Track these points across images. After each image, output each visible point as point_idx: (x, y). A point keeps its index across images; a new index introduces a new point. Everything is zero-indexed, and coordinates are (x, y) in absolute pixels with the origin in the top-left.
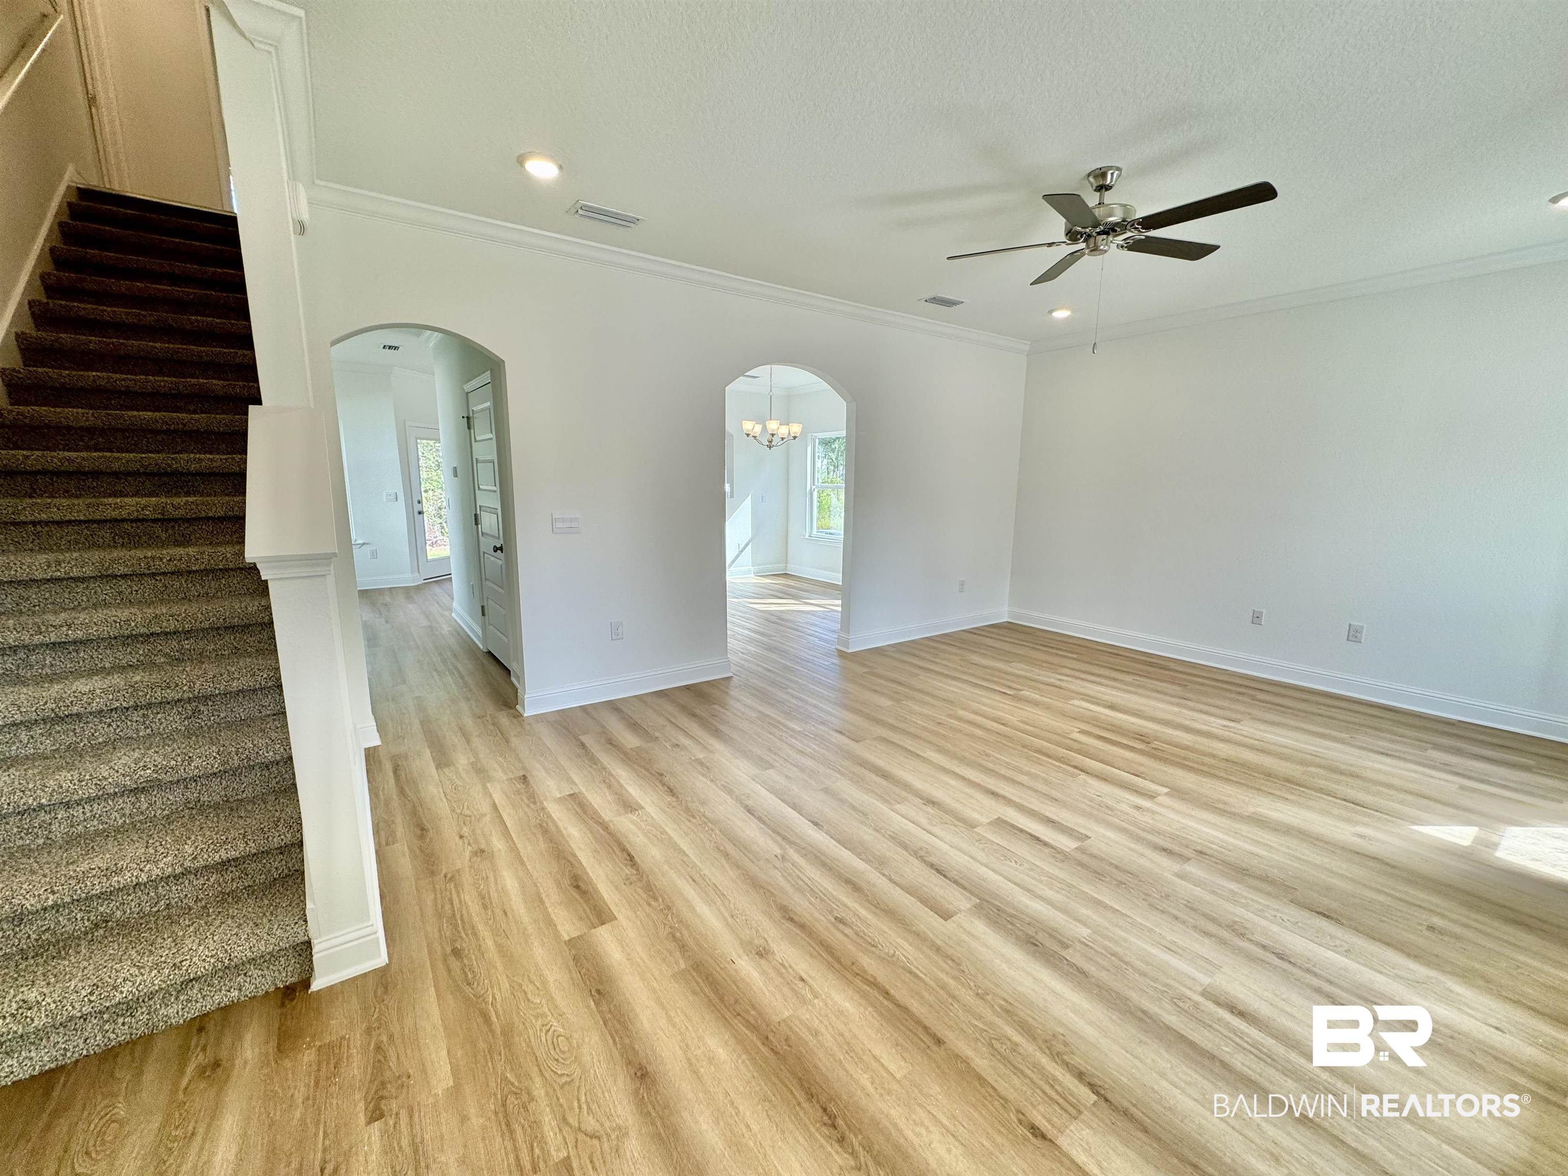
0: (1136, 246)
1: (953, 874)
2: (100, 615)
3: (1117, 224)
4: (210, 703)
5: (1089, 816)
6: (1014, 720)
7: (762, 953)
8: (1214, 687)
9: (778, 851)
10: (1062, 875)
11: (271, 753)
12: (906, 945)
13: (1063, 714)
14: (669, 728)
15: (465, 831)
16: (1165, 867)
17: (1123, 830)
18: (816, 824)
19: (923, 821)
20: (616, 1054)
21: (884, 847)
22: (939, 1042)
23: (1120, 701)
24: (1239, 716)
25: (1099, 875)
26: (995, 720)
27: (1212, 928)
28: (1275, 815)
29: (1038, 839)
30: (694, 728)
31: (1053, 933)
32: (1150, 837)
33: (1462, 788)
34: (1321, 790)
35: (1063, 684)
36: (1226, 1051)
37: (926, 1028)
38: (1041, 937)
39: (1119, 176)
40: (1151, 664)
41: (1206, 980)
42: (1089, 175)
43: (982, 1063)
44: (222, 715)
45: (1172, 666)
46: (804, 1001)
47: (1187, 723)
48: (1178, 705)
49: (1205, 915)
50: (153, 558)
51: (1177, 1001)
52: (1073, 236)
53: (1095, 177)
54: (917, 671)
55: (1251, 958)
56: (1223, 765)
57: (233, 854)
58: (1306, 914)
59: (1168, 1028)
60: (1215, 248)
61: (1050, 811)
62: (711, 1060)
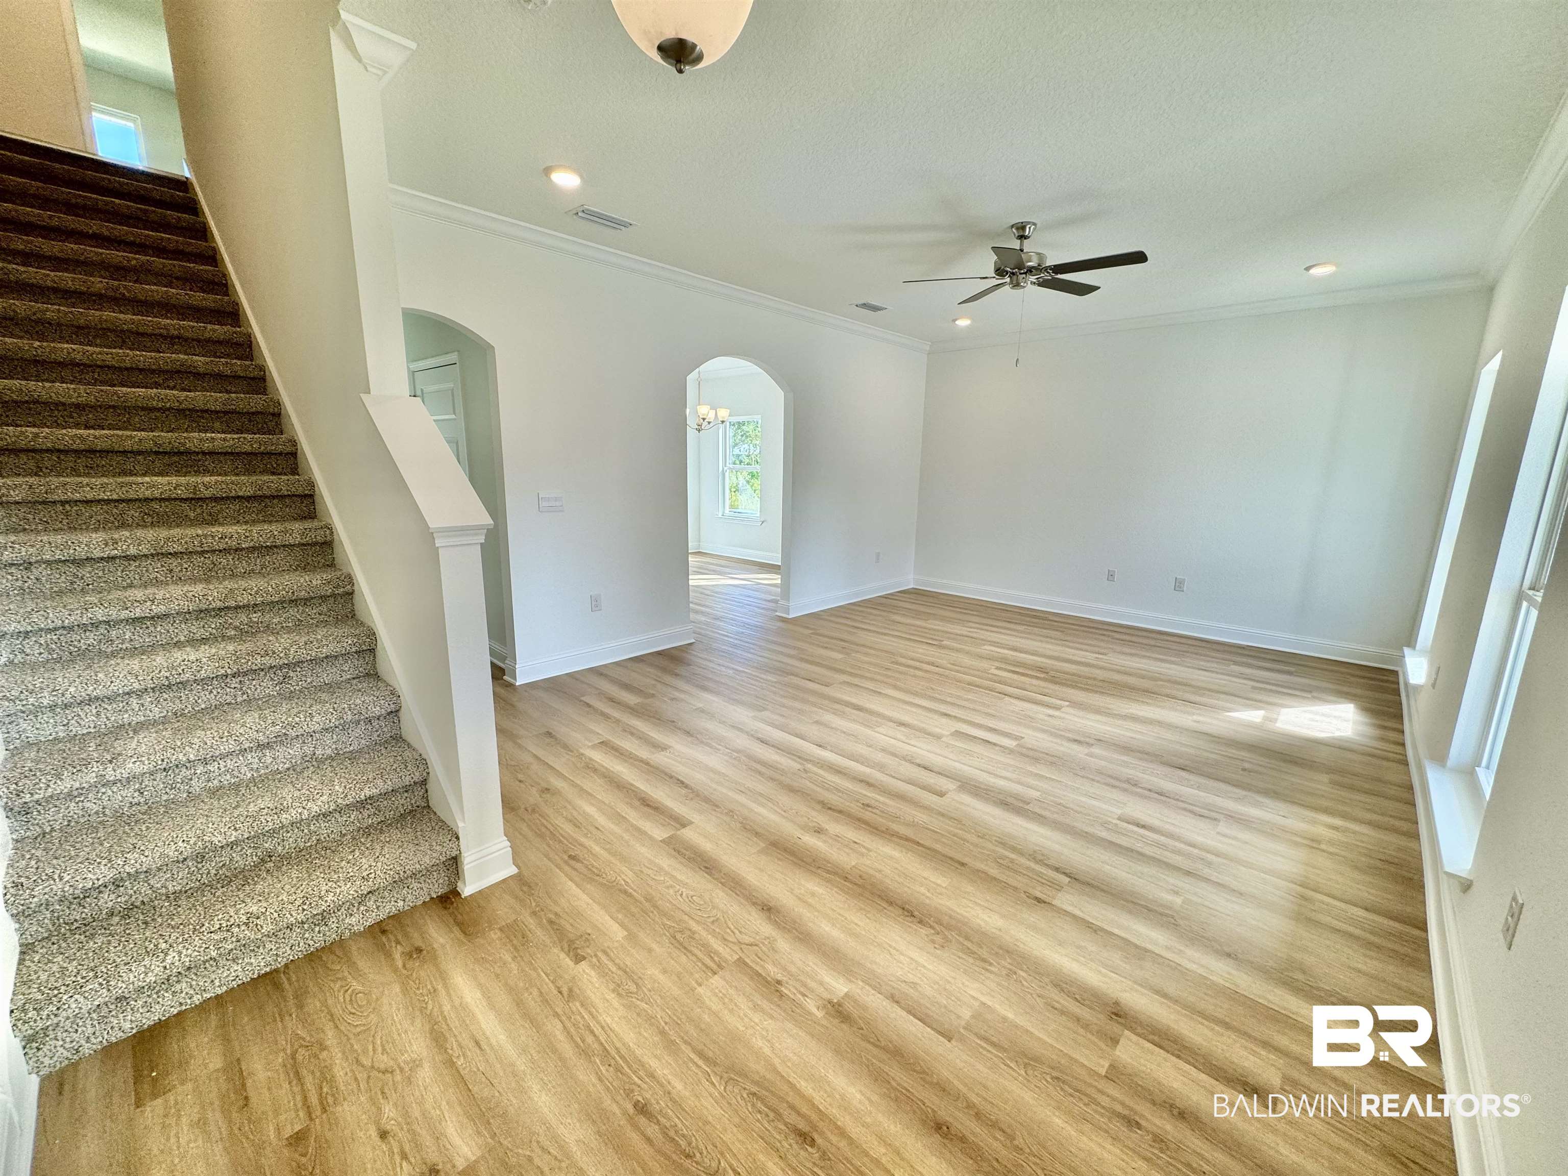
0: (1043, 284)
1: (936, 769)
2: (177, 591)
3: (1033, 267)
4: (299, 669)
5: (1019, 724)
6: (944, 662)
7: (819, 831)
8: (1084, 631)
9: (799, 766)
10: (1012, 762)
11: (378, 708)
12: (920, 815)
13: (981, 657)
14: (659, 686)
15: (520, 776)
16: (1078, 751)
17: (1044, 731)
18: (820, 746)
19: (899, 736)
20: (742, 901)
21: (879, 757)
22: (963, 864)
23: (1018, 645)
24: (1105, 651)
25: (1036, 760)
26: (928, 663)
27: (1117, 783)
28: (1141, 714)
29: (988, 742)
30: (680, 684)
31: (1017, 797)
32: (1067, 735)
33: (1254, 688)
34: (1167, 696)
35: (974, 635)
36: (1138, 846)
37: (951, 858)
38: (1010, 800)
39: (1034, 229)
40: (1035, 617)
41: (1119, 812)
42: (1012, 226)
43: (994, 872)
44: (309, 680)
45: (1051, 617)
46: (862, 855)
47: (1071, 657)
48: (1062, 646)
49: (1111, 777)
50: (206, 536)
51: (1104, 824)
52: (1000, 272)
53: (1017, 229)
54: (855, 631)
55: (1142, 796)
56: (1100, 684)
57: (375, 791)
58: (1173, 769)
59: (1103, 839)
60: (1096, 288)
61: (992, 723)
62: (813, 894)
